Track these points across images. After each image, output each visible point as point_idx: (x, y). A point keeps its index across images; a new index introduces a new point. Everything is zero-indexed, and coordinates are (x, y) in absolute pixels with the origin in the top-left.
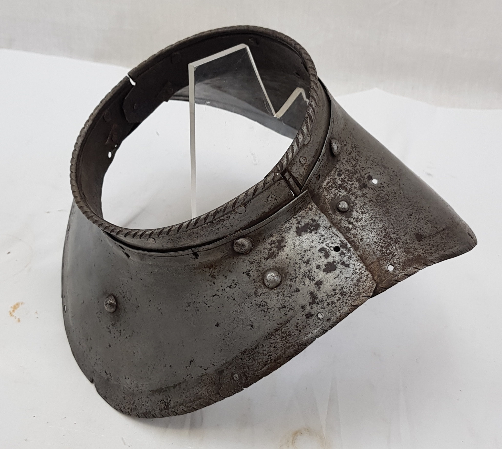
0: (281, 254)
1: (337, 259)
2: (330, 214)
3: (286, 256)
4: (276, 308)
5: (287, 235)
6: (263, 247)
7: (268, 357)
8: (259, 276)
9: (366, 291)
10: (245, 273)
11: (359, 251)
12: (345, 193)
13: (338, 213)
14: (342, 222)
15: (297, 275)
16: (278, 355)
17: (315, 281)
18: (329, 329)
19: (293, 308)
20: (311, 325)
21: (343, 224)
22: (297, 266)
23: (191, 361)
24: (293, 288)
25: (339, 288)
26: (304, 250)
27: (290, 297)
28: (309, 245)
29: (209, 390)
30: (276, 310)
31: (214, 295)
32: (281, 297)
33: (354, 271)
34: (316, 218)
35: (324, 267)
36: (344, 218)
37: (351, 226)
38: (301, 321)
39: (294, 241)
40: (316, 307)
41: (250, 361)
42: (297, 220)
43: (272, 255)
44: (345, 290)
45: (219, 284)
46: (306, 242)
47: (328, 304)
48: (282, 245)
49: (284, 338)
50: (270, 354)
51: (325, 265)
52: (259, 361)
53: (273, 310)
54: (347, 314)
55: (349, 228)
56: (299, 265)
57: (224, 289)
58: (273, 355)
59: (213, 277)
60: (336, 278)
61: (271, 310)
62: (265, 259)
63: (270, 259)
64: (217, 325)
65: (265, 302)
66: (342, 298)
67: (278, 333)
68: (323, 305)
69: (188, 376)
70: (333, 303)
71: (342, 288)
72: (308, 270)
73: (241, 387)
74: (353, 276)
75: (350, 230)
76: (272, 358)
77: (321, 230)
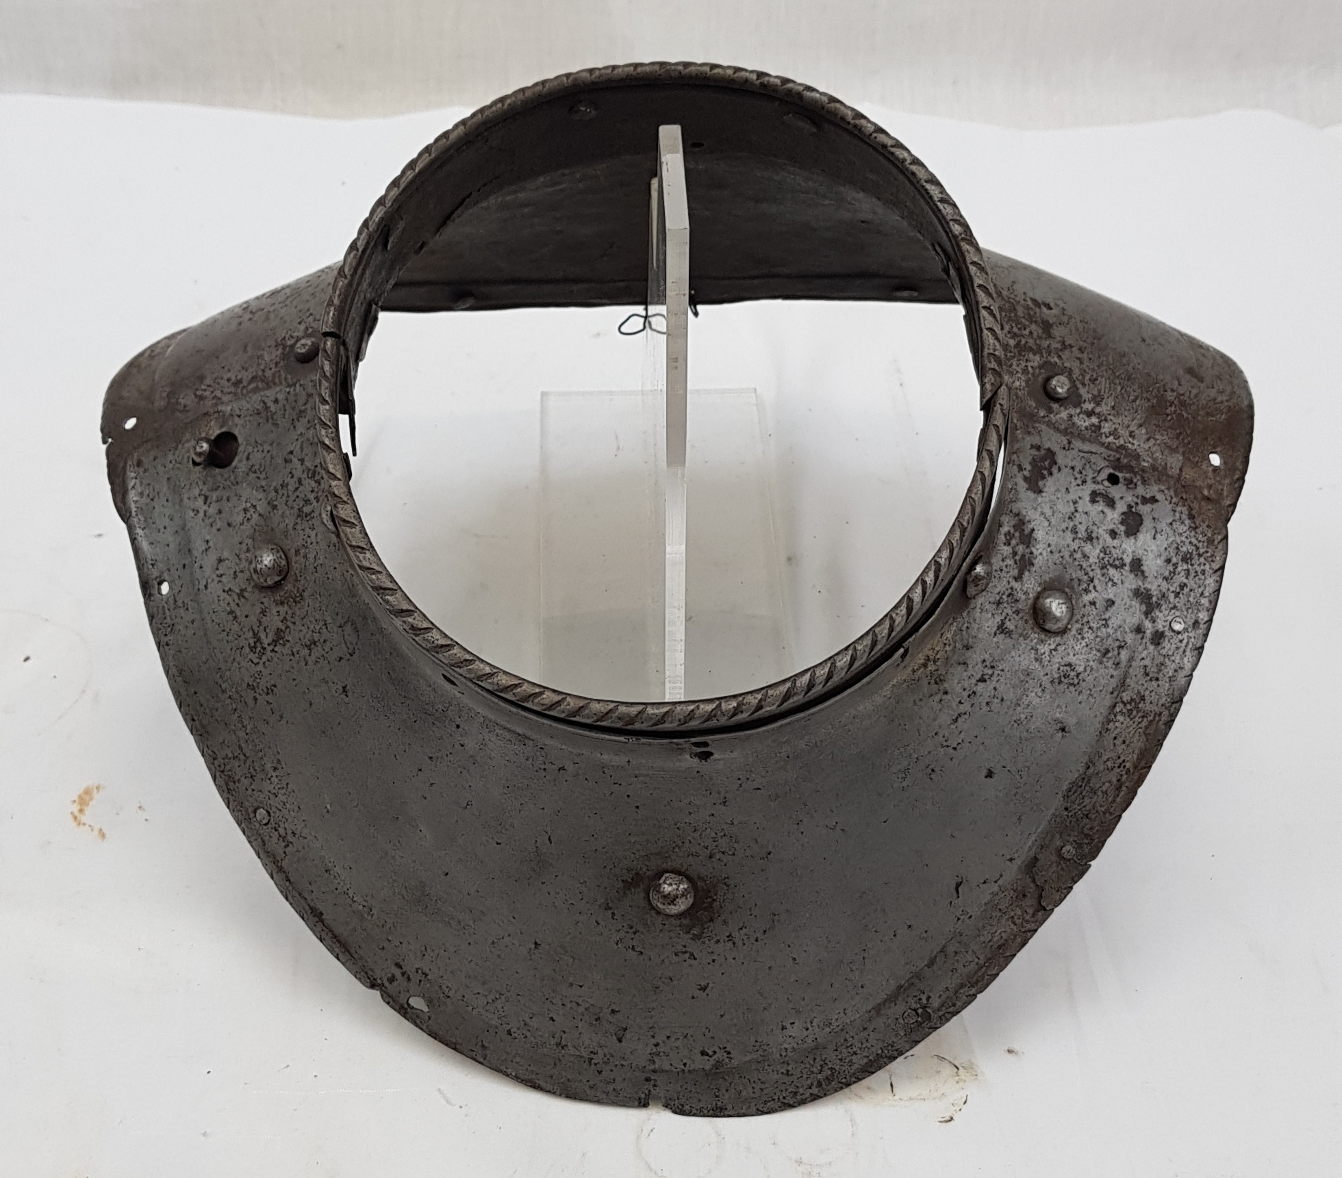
0: (1037, 549)
1: (1129, 498)
2: (1044, 417)
3: (1049, 550)
4: (1092, 663)
5: (1019, 505)
6: (1000, 557)
7: (1118, 770)
8: (1026, 622)
9: (1216, 529)
10: (998, 632)
11: (1144, 460)
12: (1037, 358)
13: (1055, 406)
14: (1075, 419)
15: (1091, 574)
16: (1136, 751)
17: (1128, 565)
18: (1205, 641)
19: (1123, 644)
20: (1171, 653)
21: (1079, 423)
22: (1078, 556)
23: (958, 885)
24: (1100, 604)
25: (1172, 551)
26: (1067, 516)
27: (1106, 626)
28: (1068, 502)
29: (1016, 917)
30: (1094, 667)
31: (954, 718)
32: (1089, 635)
33: (1170, 503)
34: (1036, 440)
35: (1123, 528)
36: (1072, 411)
37: (1094, 420)
38: (1149, 658)
39: (1039, 510)
40: (1161, 615)
41: (1087, 801)
42: (1014, 464)
43: (1025, 564)
44: (1184, 549)
45: (958, 689)
46: (1058, 498)
47: (1177, 595)
48: (1027, 531)
49: (1135, 713)
50: (1121, 760)
51: (1122, 523)
52: (1104, 788)
53: (1088, 672)
54: (1218, 591)
55: (1093, 425)
56: (1079, 552)
57: (971, 692)
58: (1128, 759)
59: (939, 681)
60: (1155, 535)
61: (1086, 674)
62: (1016, 579)
63: (1027, 573)
64: (990, 774)
65: (1066, 665)
66: (1190, 567)
67: (1118, 709)
68: (1170, 602)
69: (959, 919)
70: (1183, 586)
71: (1177, 548)
72: (1101, 551)
73: (1086, 864)
74: (1177, 515)
75: (1099, 427)
76: (1128, 765)
77: (1061, 458)
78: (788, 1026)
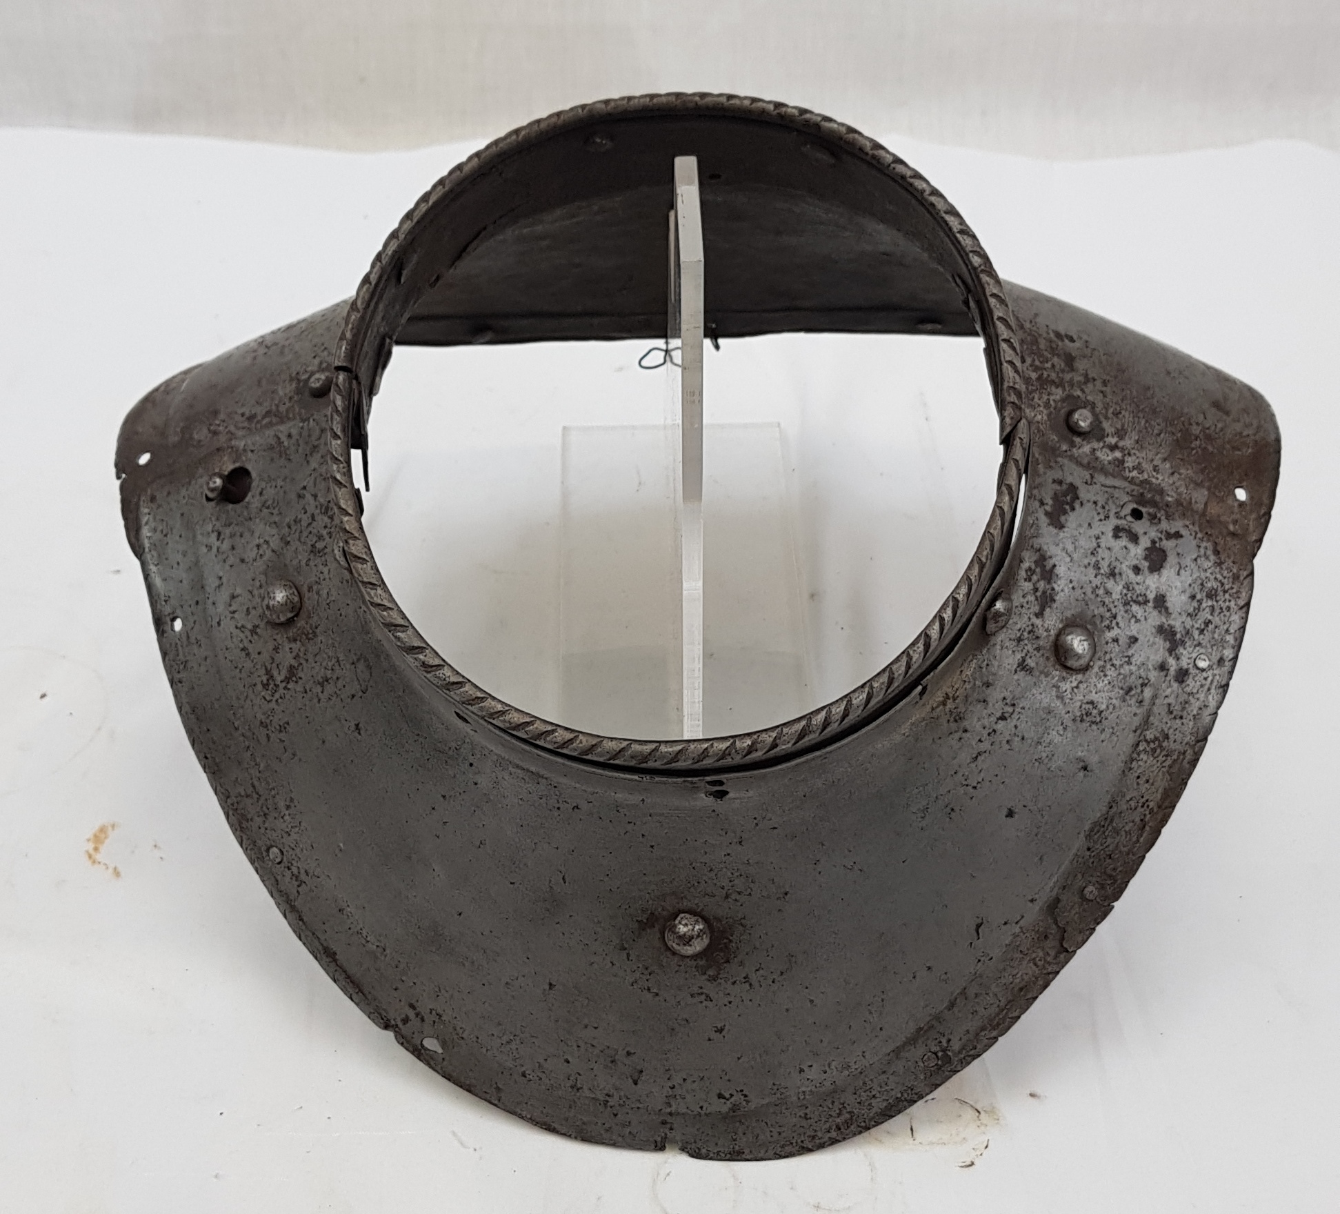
0: (1059, 586)
1: (1153, 534)
2: (1066, 451)
3: (1071, 586)
4: (1114, 701)
5: (1040, 540)
6: (1021, 593)
7: (1143, 810)
8: (1048, 659)
9: (1241, 565)
10: (1018, 669)
11: (1168, 495)
12: (1060, 391)
13: (1078, 440)
14: (1098, 454)
15: (1114, 611)
16: (1160, 791)
17: (1151, 602)
18: (1230, 679)
19: (1146, 681)
20: (1195, 691)
21: (1103, 457)
22: (1101, 592)
23: (979, 926)
24: (1123, 641)
25: (1197, 588)
26: (1089, 552)
27: (1129, 663)
28: (1090, 537)
29: (1037, 959)
30: (1117, 705)
31: (974, 756)
32: (1111, 673)
33: (1195, 538)
34: (1058, 475)
35: (1146, 564)
36: (1096, 445)
37: (1118, 454)
38: (1173, 696)
39: (1061, 545)
40: (1185, 652)
41: (1109, 840)
42: (1035, 499)
43: (1046, 600)
44: (1209, 585)
45: (978, 726)
46: (1080, 533)
47: (1202, 631)
48: (1048, 568)
49: (1158, 751)
50: (1144, 799)
51: (1146, 558)
52: (1127, 828)
53: (1111, 709)
54: (1243, 628)
55: (1117, 459)
56: (1102, 588)
57: (991, 730)
58: (1151, 798)
59: (959, 719)
60: (1179, 571)
61: (1108, 712)
62: (1037, 615)
63: (1048, 610)
64: (1010, 814)
65: (1088, 703)
66: (1215, 603)
67: (1141, 748)
68: (1194, 640)
69: (979, 961)
70: (1208, 623)
71: (1202, 584)
72: (1124, 587)
73: (1109, 905)
74: (1202, 551)
75: (1122, 462)
76: (1151, 804)
77: (1083, 493)
78: (806, 1069)
